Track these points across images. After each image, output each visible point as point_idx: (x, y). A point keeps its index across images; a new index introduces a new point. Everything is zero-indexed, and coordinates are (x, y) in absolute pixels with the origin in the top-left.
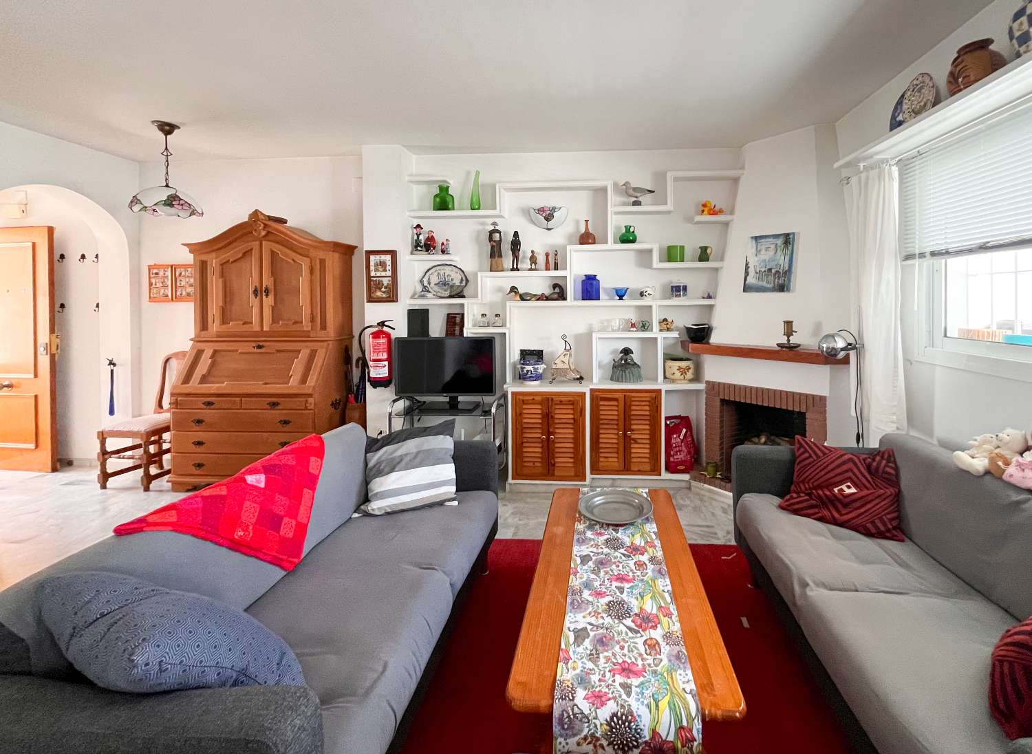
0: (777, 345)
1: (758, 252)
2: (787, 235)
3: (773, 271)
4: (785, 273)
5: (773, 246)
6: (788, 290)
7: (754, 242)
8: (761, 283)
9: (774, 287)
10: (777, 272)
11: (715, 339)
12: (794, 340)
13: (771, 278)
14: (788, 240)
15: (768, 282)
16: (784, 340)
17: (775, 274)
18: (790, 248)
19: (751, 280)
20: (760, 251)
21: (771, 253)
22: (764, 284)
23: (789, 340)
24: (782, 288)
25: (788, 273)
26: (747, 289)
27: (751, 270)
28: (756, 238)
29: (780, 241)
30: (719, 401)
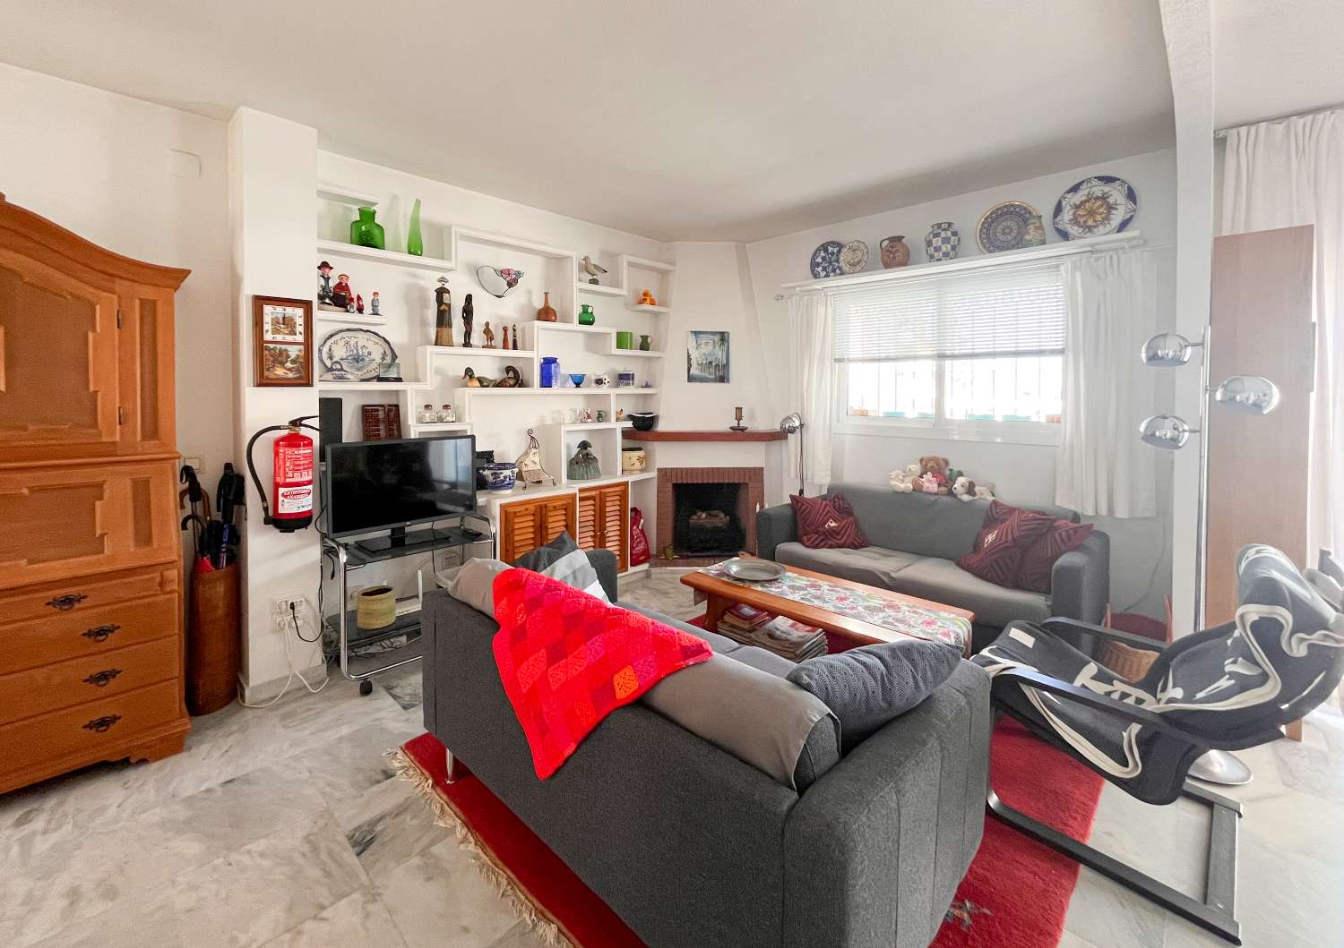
0: (731, 428)
1: (698, 346)
2: (722, 334)
3: (714, 364)
4: (724, 366)
5: (711, 342)
6: (728, 381)
7: (694, 337)
8: (703, 374)
9: (716, 378)
10: (717, 365)
11: (662, 427)
12: (743, 424)
13: (712, 370)
14: (723, 337)
15: (710, 374)
16: (735, 424)
17: (715, 367)
18: (726, 344)
19: (694, 371)
20: (700, 345)
21: (711, 348)
22: (707, 375)
23: (739, 424)
24: (723, 379)
25: (726, 366)
26: (691, 379)
27: (693, 362)
28: (696, 333)
29: (717, 338)
30: (671, 485)
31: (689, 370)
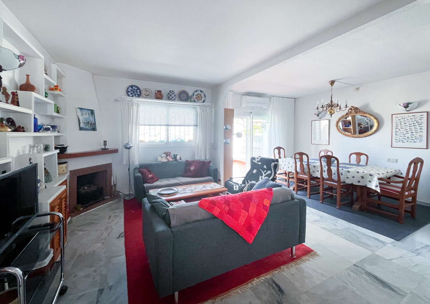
0: (101, 149)
1: (82, 115)
2: (92, 110)
3: (90, 123)
4: (94, 124)
5: (88, 113)
6: (96, 130)
8: (86, 127)
9: (91, 129)
10: (91, 123)
13: (89, 125)
14: (92, 112)
15: (89, 127)
17: (91, 124)
18: (94, 115)
19: (82, 125)
20: (83, 114)
21: (88, 116)
22: (87, 127)
23: (105, 147)
24: (94, 129)
25: (95, 124)
26: (81, 129)
27: (81, 121)
28: (81, 109)
29: (90, 112)
31: (79, 125)
